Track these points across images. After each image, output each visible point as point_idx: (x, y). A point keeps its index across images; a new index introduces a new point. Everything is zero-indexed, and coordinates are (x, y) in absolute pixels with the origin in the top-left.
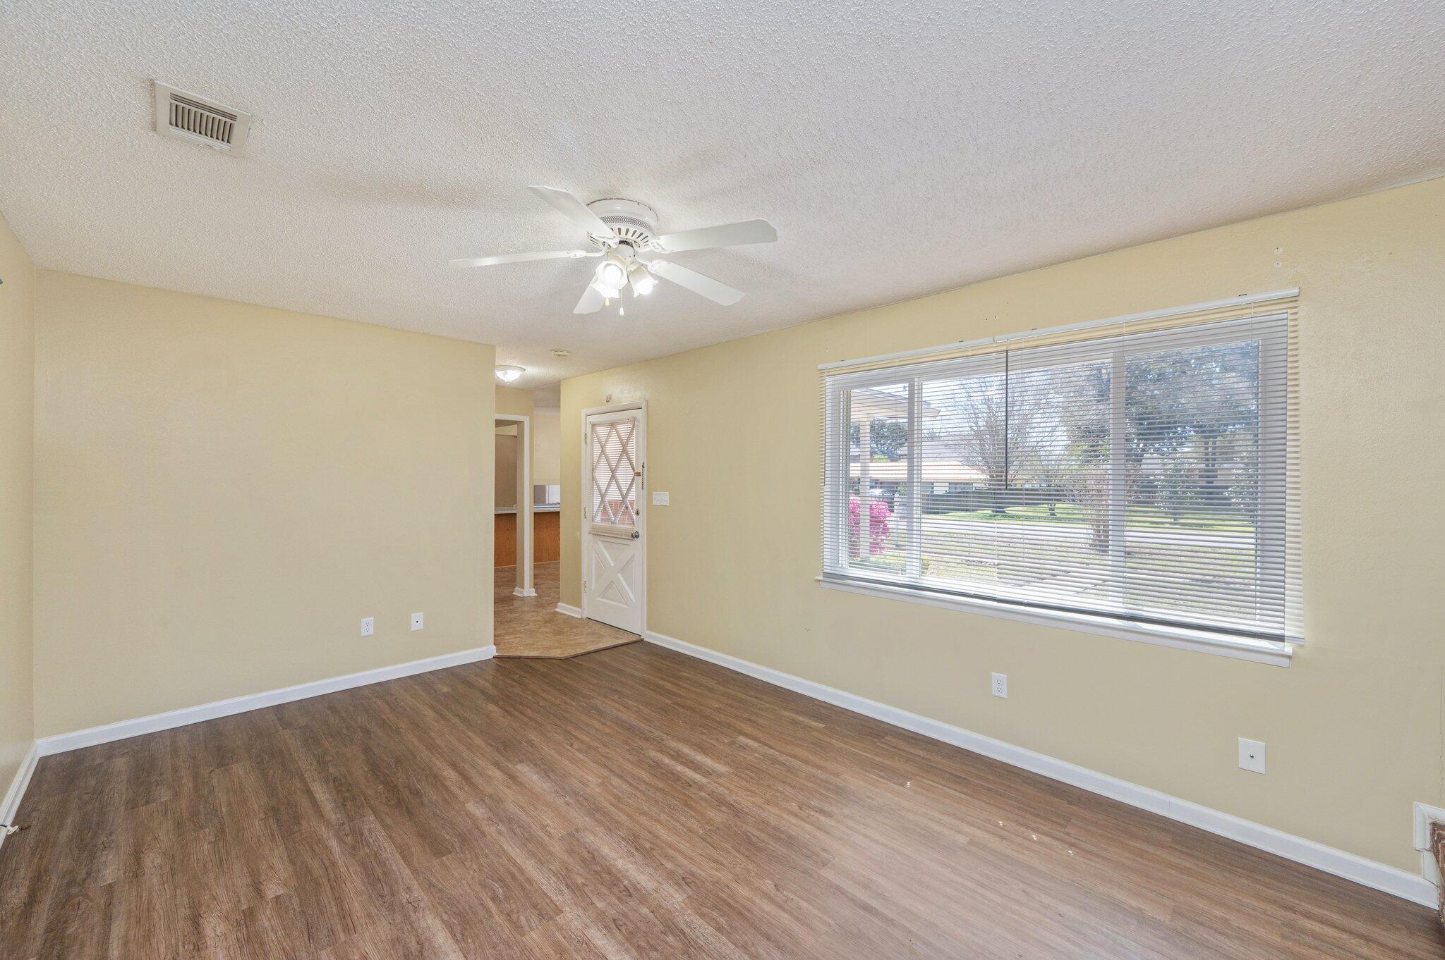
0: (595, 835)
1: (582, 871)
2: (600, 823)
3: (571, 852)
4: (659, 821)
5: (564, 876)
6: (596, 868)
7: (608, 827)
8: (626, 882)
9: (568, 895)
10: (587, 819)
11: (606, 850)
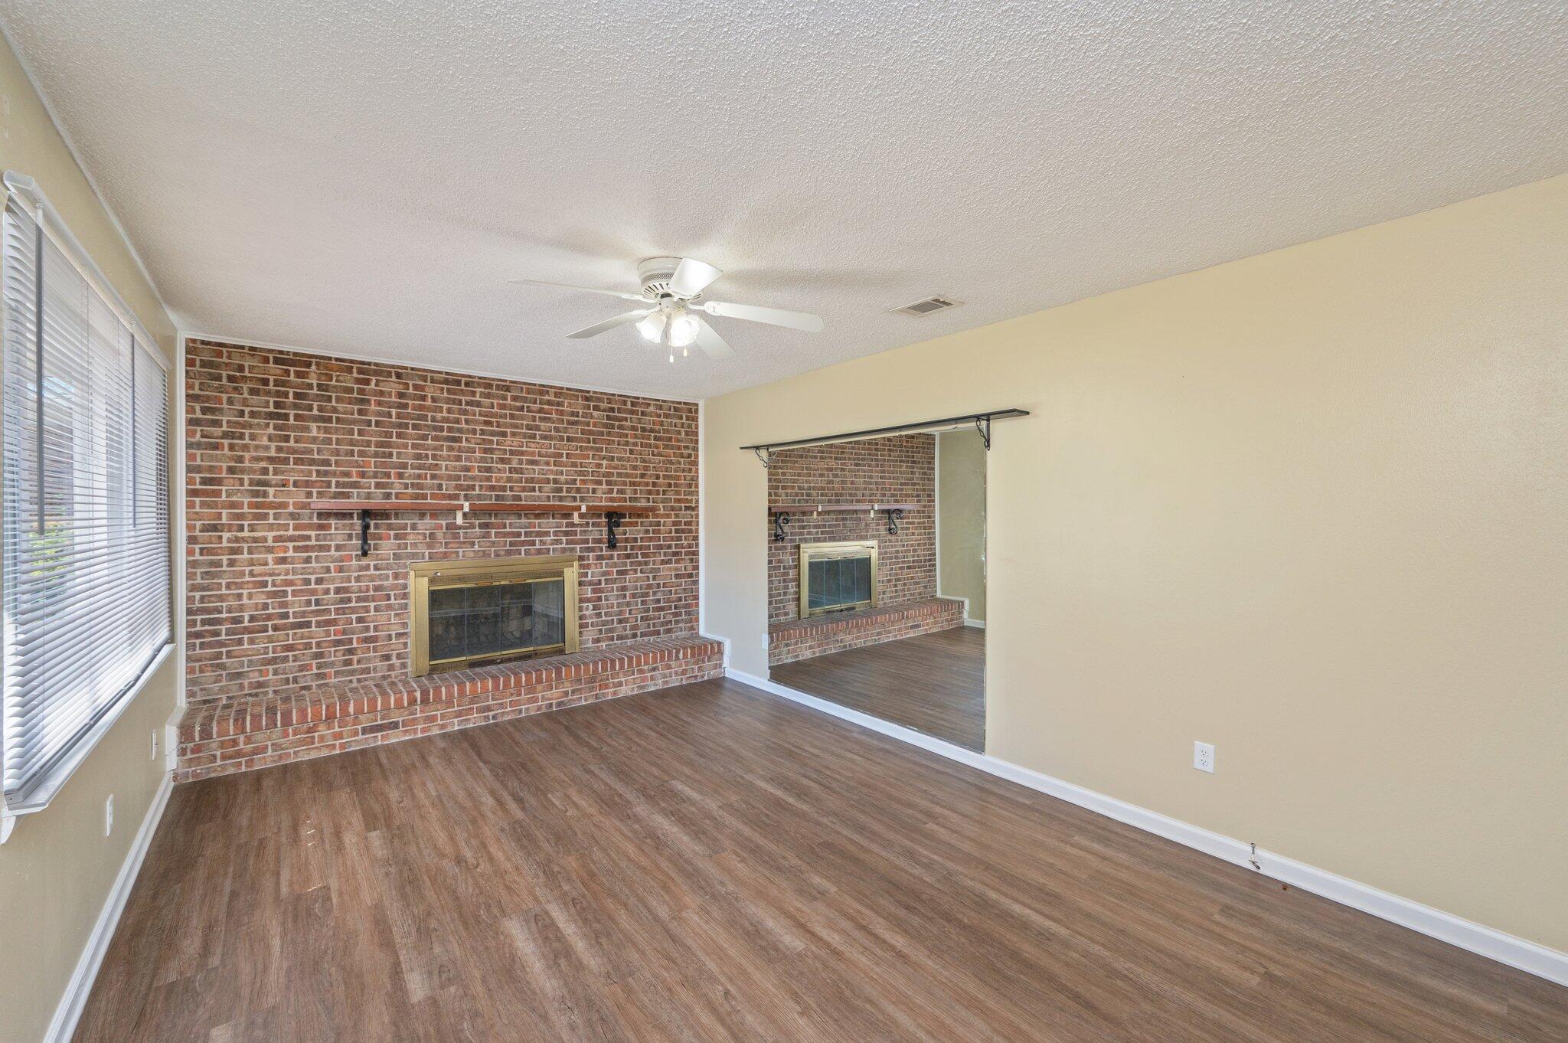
0: (693, 851)
1: (706, 827)
2: (689, 862)
3: (716, 840)
4: (629, 859)
5: (718, 825)
6: (695, 828)
7: (681, 857)
8: (673, 818)
9: (715, 814)
10: (701, 866)
11: (686, 839)
